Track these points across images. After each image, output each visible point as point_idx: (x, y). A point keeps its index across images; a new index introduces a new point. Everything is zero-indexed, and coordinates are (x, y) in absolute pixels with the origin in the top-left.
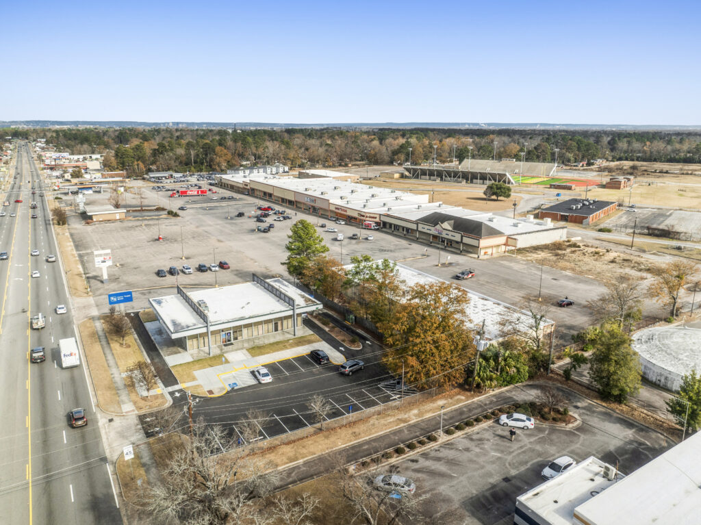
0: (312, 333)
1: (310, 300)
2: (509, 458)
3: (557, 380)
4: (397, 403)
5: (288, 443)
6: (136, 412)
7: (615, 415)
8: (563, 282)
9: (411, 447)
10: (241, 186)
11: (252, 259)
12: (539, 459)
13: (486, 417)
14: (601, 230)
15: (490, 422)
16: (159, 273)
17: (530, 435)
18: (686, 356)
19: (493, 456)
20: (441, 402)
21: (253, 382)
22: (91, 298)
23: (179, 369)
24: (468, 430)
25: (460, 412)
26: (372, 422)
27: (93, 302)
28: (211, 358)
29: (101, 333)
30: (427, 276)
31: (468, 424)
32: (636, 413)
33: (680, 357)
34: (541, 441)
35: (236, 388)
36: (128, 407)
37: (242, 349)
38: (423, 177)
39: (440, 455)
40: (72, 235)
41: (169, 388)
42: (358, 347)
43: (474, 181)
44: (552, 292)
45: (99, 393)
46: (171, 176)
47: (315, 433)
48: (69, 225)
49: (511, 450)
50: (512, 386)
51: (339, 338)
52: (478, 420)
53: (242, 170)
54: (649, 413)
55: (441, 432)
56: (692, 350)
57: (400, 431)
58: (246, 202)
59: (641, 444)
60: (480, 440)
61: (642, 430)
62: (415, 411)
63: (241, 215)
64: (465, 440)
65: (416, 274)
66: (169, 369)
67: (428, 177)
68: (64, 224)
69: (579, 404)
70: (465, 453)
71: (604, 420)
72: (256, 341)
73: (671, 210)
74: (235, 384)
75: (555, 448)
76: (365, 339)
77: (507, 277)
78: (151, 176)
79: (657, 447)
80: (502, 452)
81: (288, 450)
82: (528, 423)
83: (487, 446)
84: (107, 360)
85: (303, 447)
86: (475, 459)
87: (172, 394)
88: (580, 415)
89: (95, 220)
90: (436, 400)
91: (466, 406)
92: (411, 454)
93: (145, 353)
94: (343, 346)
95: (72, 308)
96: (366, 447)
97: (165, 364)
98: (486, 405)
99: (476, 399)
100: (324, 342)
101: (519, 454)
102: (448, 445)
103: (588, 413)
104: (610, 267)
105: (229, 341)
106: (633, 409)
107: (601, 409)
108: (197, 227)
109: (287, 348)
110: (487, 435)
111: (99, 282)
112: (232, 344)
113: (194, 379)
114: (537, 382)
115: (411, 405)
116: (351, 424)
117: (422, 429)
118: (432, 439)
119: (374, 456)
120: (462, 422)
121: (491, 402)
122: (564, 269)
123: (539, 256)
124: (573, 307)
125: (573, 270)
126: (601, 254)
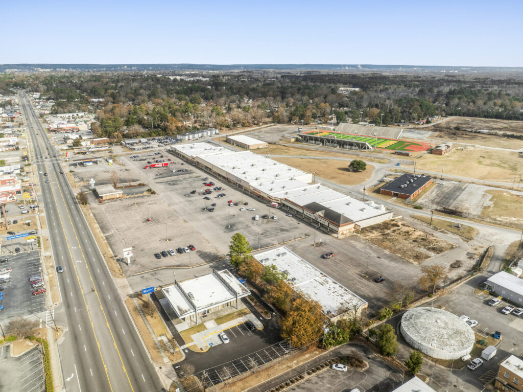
0: (246, 307)
1: (244, 289)
2: (334, 387)
3: (363, 341)
4: (287, 356)
5: (241, 380)
6: (171, 363)
7: (385, 363)
8: (383, 260)
9: (292, 382)
10: (190, 158)
11: (207, 240)
12: (346, 388)
13: (326, 365)
14: (416, 208)
15: (328, 368)
16: (157, 256)
17: (344, 375)
18: (423, 331)
19: (327, 387)
20: (307, 356)
21: (220, 342)
22: (125, 279)
23: (184, 334)
24: (318, 372)
25: (315, 361)
26: (276, 368)
27: (127, 283)
28: (198, 326)
29: (139, 308)
30: (306, 263)
31: (318, 369)
32: (394, 362)
33: (421, 331)
34: (349, 378)
35: (213, 346)
36: (166, 360)
37: (212, 319)
38: (310, 141)
39: (305, 386)
40: (94, 215)
41: (182, 346)
42: (269, 317)
43: (345, 146)
44: (375, 270)
45: (151, 351)
46: (140, 141)
47: (252, 375)
48: (89, 204)
49: (335, 383)
50: (340, 345)
51: (260, 310)
52: (322, 367)
53: (187, 135)
54: (400, 362)
55: (306, 374)
56: (426, 328)
57: (288, 373)
58: (195, 175)
59: (391, 380)
60: (323, 378)
61: (394, 372)
62: (295, 361)
63: (194, 192)
64: (315, 378)
65: (300, 260)
66: (178, 334)
67: (314, 142)
68: (86, 204)
69: (370, 356)
70: (316, 385)
71: (379, 366)
72: (218, 314)
73: (467, 183)
74: (211, 343)
75: (354, 382)
76: (273, 311)
77: (352, 256)
78: (127, 142)
79: (398, 381)
80: (331, 384)
81: (240, 384)
82: (344, 369)
83: (325, 381)
84: (148, 329)
85: (247, 382)
86: (319, 388)
87: (184, 350)
88: (369, 363)
89: (104, 199)
90: (305, 354)
91: (318, 358)
92: (293, 386)
93: (164, 322)
94: (262, 317)
95: (117, 287)
96: (273, 382)
97: (176, 330)
98: (327, 357)
99: (323, 353)
100: (252, 314)
101: (338, 385)
102: (309, 381)
103: (373, 362)
104: (412, 245)
105: (205, 314)
106: (394, 360)
107: (379, 359)
108: (169, 205)
109: (234, 319)
110: (325, 375)
111: (125, 264)
112: (206, 316)
113: (192, 341)
114: (353, 342)
115: (294, 358)
116: (267, 369)
117: (298, 372)
118: (301, 377)
119: (277, 387)
120: (315, 367)
121: (330, 355)
122: (385, 248)
123: (373, 235)
124: (384, 282)
125: (390, 248)
126: (410, 233)
